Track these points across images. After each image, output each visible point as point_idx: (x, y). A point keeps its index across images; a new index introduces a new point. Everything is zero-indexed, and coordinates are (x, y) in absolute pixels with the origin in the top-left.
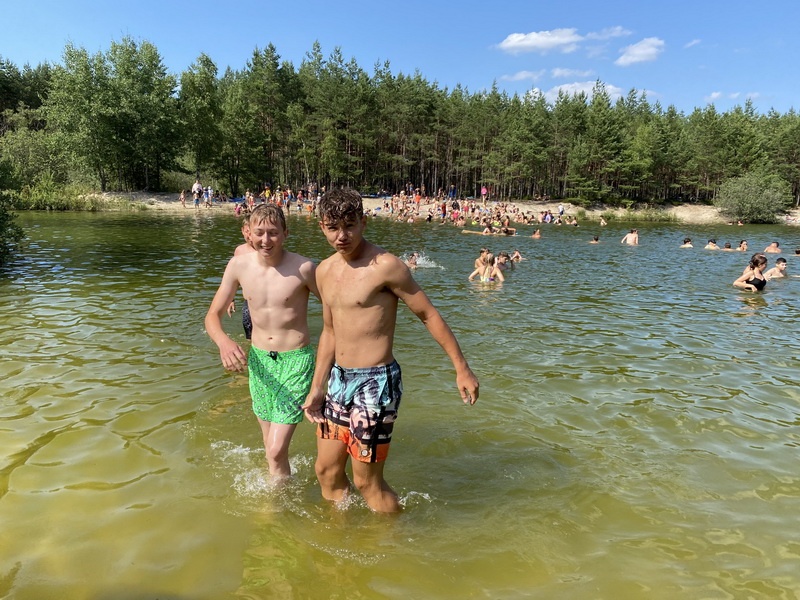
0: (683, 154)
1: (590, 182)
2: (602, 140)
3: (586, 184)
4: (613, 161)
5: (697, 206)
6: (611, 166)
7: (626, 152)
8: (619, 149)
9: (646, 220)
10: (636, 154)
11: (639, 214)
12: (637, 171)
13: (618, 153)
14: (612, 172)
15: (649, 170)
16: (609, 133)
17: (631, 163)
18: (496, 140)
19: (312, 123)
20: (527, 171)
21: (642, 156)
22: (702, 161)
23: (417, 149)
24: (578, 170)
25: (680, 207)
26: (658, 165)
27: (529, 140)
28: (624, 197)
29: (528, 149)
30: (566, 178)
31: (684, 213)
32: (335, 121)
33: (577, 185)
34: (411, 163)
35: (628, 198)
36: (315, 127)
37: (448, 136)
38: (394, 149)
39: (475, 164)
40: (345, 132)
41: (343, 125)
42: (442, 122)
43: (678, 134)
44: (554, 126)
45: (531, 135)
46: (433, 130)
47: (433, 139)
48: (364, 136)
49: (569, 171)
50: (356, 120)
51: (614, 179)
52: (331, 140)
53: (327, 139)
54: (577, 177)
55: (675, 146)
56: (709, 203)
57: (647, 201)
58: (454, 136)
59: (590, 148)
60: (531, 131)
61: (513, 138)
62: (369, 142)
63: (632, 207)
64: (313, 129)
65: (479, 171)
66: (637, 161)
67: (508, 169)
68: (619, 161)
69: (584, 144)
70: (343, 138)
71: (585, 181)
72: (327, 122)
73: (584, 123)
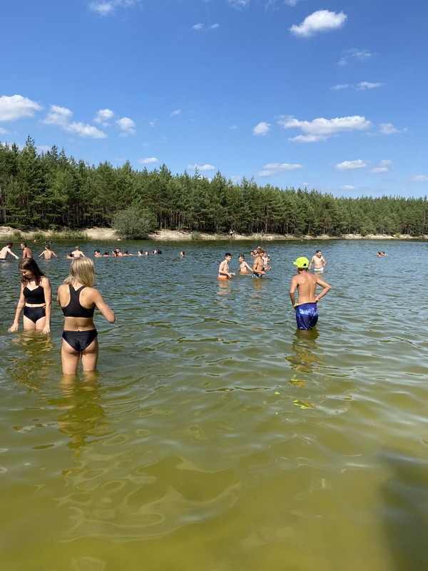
0: (90, 193)
1: (23, 211)
2: (30, 181)
3: (20, 212)
4: (40, 196)
5: (103, 229)
6: (39, 199)
7: (49, 190)
8: (45, 187)
9: (66, 238)
10: (56, 192)
11: (61, 234)
12: (60, 204)
13: (43, 191)
14: (39, 204)
15: (67, 203)
16: (35, 175)
17: (53, 198)
21: (61, 193)
22: (103, 199)
24: (12, 202)
25: (91, 229)
26: (74, 201)
28: (50, 223)
30: (5, 208)
31: (93, 233)
33: (13, 213)
35: (54, 223)
49: (7, 203)
54: (13, 207)
55: (85, 188)
57: (67, 225)
59: (21, 186)
63: (55, 229)
66: (58, 197)
68: (44, 197)
69: (16, 183)
73: (15, 166)
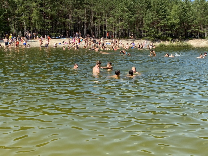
0: (192, 17)
1: (153, 30)
2: (158, 12)
3: (152, 31)
4: (163, 21)
5: (199, 40)
6: (162, 23)
7: (168, 17)
8: (165, 15)
9: (178, 46)
10: (172, 18)
11: (175, 44)
12: (173, 25)
13: (165, 17)
14: (162, 26)
15: (178, 24)
16: (161, 8)
17: (170, 22)
18: (112, 12)
19: (27, 5)
20: (126, 26)
21: (175, 18)
22: (200, 20)
23: (76, 16)
24: (148, 25)
25: (192, 40)
26: (182, 22)
27: (126, 12)
28: (168, 36)
29: (126, 16)
30: (143, 29)
31: (194, 43)
32: (38, 4)
33: (148, 32)
34: (74, 22)
35: (170, 37)
36: (29, 6)
37: (90, 10)
38: (66, 16)
39: (103, 23)
40: (43, 9)
41: (42, 5)
42: (88, 4)
43: (190, 9)
44: (137, 5)
45: (127, 10)
46: (84, 8)
47: (83, 12)
48: (52, 11)
49: (144, 26)
50: (48, 3)
51: (164, 29)
52: (36, 12)
53: (34, 12)
54: (148, 28)
55: (188, 14)
56: (204, 38)
57: (178, 38)
58: (93, 10)
59: (153, 15)
60: (127, 8)
61: (120, 11)
62: (54, 13)
63: (171, 41)
64: (27, 8)
65: (105, 26)
66: (173, 21)
67: (118, 25)
68: (165, 21)
69: (150, 14)
70: (42, 11)
71: (152, 30)
72: (34, 4)
73: (150, 4)
